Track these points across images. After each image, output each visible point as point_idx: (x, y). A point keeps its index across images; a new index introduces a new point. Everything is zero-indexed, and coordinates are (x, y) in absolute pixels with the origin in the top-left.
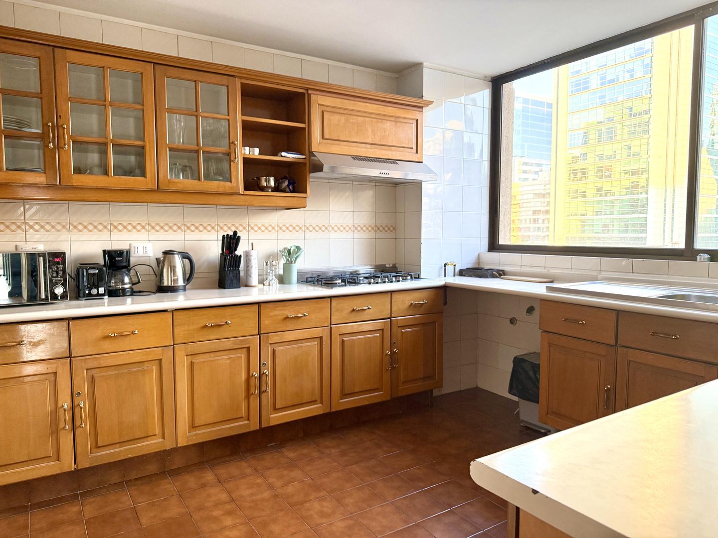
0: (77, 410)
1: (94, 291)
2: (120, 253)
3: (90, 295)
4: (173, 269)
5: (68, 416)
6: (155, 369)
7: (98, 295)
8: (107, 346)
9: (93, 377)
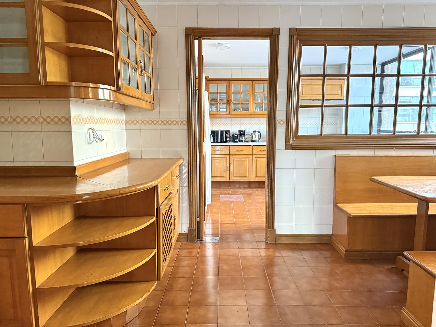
0: (230, 167)
1: (236, 140)
2: (242, 131)
3: (235, 141)
4: (255, 136)
5: (228, 168)
6: (248, 160)
7: (236, 141)
8: (237, 153)
9: (234, 160)
